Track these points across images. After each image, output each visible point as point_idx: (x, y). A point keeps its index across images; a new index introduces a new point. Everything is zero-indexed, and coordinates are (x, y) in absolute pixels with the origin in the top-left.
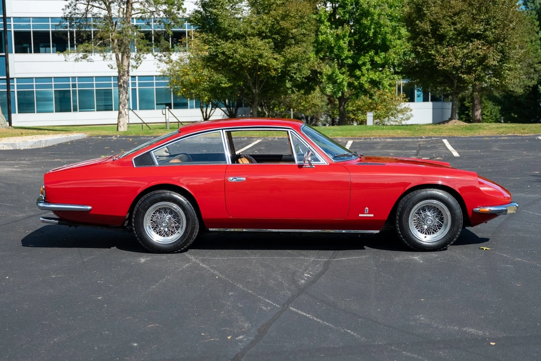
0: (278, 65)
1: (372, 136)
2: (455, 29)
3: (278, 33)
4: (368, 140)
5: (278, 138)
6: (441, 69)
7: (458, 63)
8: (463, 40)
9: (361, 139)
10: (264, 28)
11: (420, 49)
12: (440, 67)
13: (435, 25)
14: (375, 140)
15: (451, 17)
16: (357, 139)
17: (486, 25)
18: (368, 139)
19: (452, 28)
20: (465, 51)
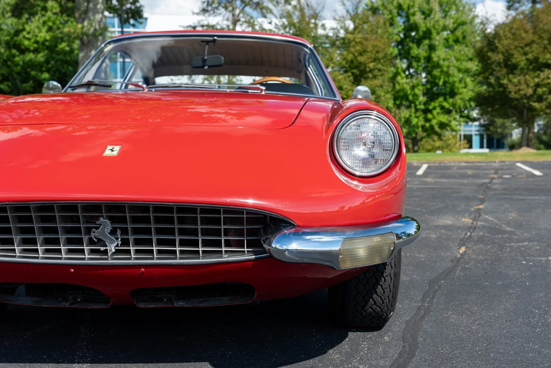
1: (446, 161)
2: (527, 60)
3: (356, 68)
4: (443, 164)
6: (514, 97)
7: (530, 91)
8: (534, 70)
9: (436, 163)
10: (344, 63)
11: (492, 80)
12: (513, 95)
13: (508, 57)
14: (449, 164)
15: (522, 48)
16: (432, 163)
19: (524, 58)
20: (537, 80)
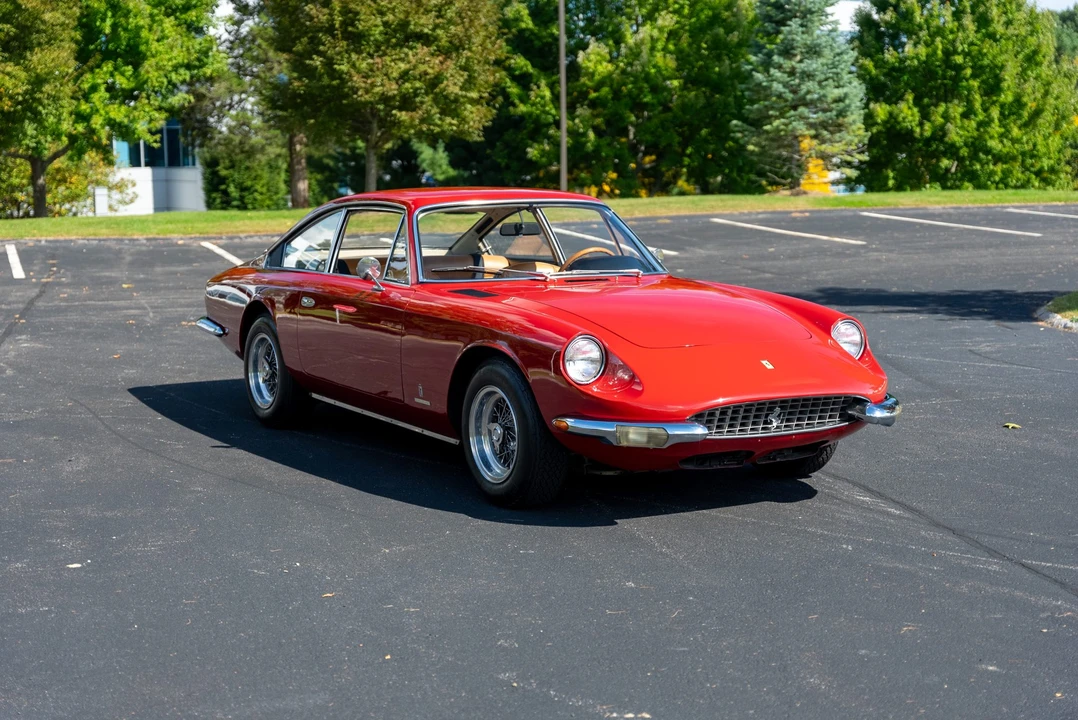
0: (16, 86)
1: (242, 232)
2: (386, 24)
4: (237, 241)
5: (46, 241)
6: (363, 99)
7: (392, 89)
8: (400, 45)
9: (221, 238)
11: (317, 63)
12: (361, 96)
14: (250, 240)
17: (438, 17)
18: (235, 237)
19: (379, 21)
20: (403, 66)
